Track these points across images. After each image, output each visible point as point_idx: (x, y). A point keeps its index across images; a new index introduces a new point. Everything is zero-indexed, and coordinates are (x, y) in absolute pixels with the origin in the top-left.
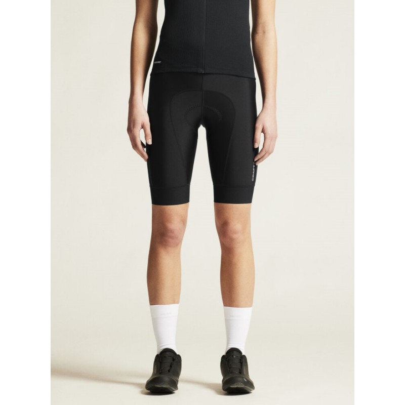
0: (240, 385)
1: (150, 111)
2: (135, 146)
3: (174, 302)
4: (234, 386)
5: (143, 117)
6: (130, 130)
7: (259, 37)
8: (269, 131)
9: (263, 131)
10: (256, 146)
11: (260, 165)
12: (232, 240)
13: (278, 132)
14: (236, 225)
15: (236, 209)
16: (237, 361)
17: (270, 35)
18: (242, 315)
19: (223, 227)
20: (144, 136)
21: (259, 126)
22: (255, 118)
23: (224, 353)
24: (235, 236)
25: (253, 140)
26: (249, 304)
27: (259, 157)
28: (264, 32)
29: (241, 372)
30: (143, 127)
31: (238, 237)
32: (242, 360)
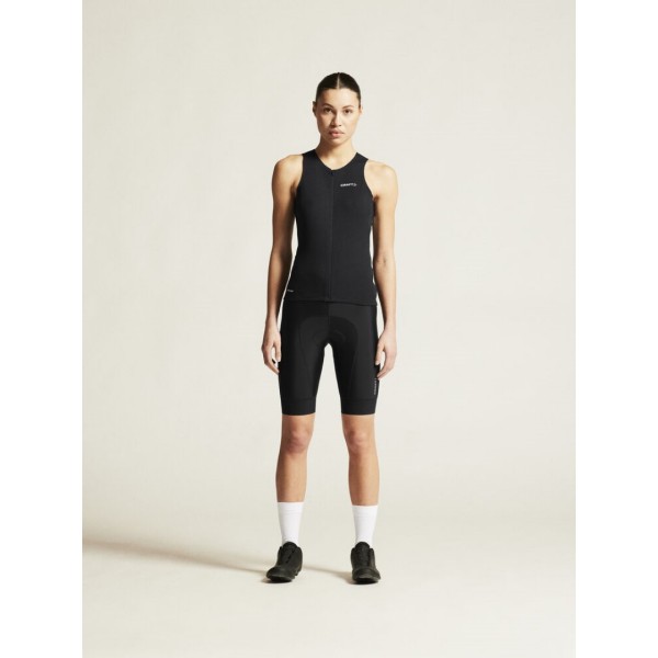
0: (369, 576)
1: (282, 332)
2: (266, 362)
3: (298, 501)
4: (363, 577)
5: (276, 337)
6: (264, 348)
7: (380, 266)
8: (389, 350)
9: (384, 350)
10: (377, 364)
11: (381, 380)
12: (358, 447)
13: (398, 351)
14: (361, 434)
15: (360, 420)
16: (365, 554)
17: (390, 263)
18: (369, 512)
19: (350, 435)
20: (275, 354)
21: (381, 346)
22: (376, 341)
23: (354, 546)
24: (360, 444)
25: (375, 358)
26: (375, 503)
27: (381, 373)
28: (385, 261)
29: (369, 564)
30: (274, 346)
31: (364, 444)
32: (370, 553)
